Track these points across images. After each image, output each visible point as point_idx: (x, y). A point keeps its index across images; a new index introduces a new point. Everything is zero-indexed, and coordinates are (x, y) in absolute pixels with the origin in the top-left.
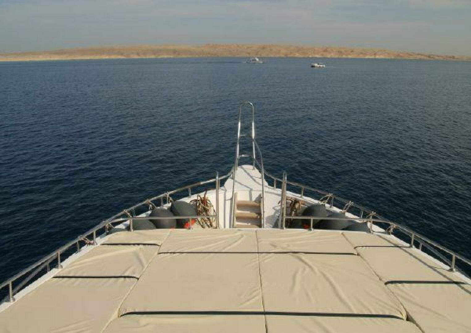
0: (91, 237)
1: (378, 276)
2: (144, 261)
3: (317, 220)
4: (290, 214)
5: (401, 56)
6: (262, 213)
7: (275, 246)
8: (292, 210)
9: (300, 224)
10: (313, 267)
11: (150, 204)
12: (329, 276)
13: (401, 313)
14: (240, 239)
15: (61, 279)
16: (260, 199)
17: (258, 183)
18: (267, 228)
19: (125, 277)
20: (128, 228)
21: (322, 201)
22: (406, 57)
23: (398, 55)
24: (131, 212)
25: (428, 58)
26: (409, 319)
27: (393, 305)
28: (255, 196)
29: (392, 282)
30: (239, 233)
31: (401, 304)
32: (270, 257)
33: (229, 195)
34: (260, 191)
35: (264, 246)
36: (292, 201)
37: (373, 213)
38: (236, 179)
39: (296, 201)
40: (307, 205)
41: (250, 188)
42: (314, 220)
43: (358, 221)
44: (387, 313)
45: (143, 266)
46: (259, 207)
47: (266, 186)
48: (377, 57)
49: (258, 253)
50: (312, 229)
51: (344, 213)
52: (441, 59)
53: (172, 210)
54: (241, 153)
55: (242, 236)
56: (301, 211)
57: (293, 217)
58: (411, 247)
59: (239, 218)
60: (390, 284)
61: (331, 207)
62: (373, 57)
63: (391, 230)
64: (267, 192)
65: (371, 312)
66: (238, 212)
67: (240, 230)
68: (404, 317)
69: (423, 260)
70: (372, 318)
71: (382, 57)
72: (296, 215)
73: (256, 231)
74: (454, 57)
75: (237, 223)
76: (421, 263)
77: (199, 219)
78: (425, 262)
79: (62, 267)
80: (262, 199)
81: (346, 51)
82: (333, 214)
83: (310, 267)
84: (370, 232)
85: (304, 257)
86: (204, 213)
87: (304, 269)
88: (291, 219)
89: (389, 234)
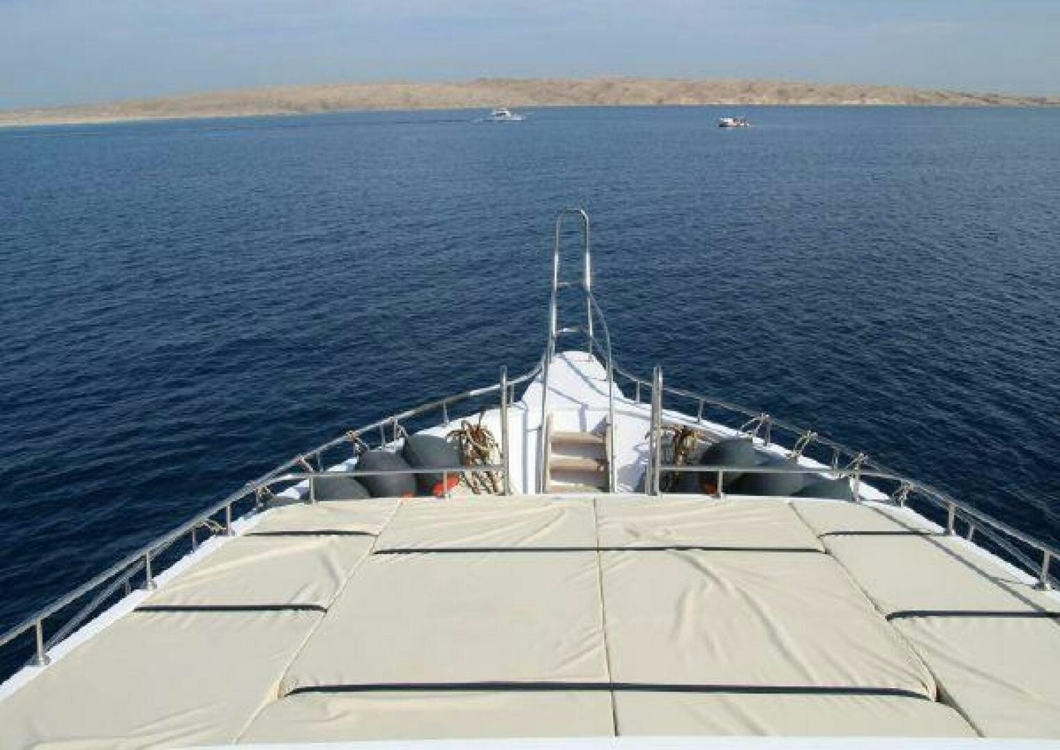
0: (220, 518)
1: (872, 600)
2: (340, 571)
3: (732, 474)
4: (674, 462)
5: (923, 100)
6: (610, 459)
7: (636, 535)
8: (677, 453)
9: (696, 483)
10: (724, 580)
11: (356, 441)
12: (758, 600)
13: (923, 684)
14: (557, 518)
15: (151, 614)
16: (604, 428)
17: (599, 392)
18: (621, 493)
19: (296, 608)
20: (305, 498)
21: (745, 430)
22: (934, 103)
23: (916, 98)
24: (312, 461)
25: (984, 104)
26: (941, 697)
27: (905, 665)
28: (593, 421)
29: (904, 614)
30: (556, 505)
31: (924, 663)
32: (627, 558)
33: (534, 420)
34: (605, 409)
35: (613, 533)
36: (677, 432)
37: (862, 457)
38: (550, 383)
39: (686, 432)
40: (713, 440)
41: (581, 403)
42: (725, 474)
43: (826, 475)
44: (892, 685)
45: (337, 583)
46: (603, 446)
47: (619, 399)
48: (869, 102)
49: (598, 549)
50: (722, 495)
51: (796, 458)
52: (1016, 104)
53: (406, 455)
54: (561, 324)
55: (562, 511)
56: (698, 454)
57: (679, 468)
58: (947, 533)
59: (558, 473)
60: (900, 619)
61: (765, 445)
62: (856, 102)
63: (904, 497)
64: (620, 412)
65: (853, 681)
66: (554, 457)
67: (558, 499)
68: (932, 693)
69: (966, 558)
70: (858, 697)
71: (878, 102)
72: (687, 462)
73: (595, 501)
74: (1043, 101)
75: (552, 483)
76: (961, 564)
77: (468, 474)
78: (970, 561)
79: (155, 586)
80: (609, 429)
81: (796, 90)
82: (771, 460)
83: (717, 580)
84: (853, 500)
85: (703, 558)
86: (478, 461)
87: (704, 586)
88: (673, 472)
89: (898, 504)
